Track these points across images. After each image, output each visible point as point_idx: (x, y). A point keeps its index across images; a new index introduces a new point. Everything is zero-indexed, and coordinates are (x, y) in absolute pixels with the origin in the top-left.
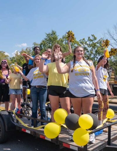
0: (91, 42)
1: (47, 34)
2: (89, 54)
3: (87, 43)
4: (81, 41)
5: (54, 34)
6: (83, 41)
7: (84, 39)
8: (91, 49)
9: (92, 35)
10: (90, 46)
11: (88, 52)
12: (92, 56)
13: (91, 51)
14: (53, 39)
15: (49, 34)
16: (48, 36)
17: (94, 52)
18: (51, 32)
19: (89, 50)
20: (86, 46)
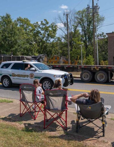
0: (44, 26)
1: (1, 17)
2: (42, 37)
3: (40, 27)
4: (35, 24)
5: (9, 17)
6: (37, 24)
7: (37, 23)
8: (44, 32)
9: (45, 20)
10: (42, 29)
11: (41, 34)
12: (45, 39)
13: (44, 34)
14: (8, 22)
15: (3, 17)
16: (2, 19)
17: (47, 36)
18: (5, 15)
19: (42, 33)
20: (40, 29)
